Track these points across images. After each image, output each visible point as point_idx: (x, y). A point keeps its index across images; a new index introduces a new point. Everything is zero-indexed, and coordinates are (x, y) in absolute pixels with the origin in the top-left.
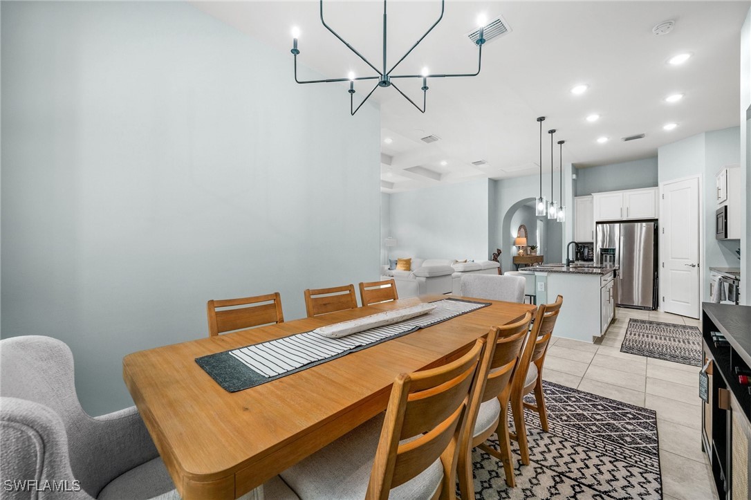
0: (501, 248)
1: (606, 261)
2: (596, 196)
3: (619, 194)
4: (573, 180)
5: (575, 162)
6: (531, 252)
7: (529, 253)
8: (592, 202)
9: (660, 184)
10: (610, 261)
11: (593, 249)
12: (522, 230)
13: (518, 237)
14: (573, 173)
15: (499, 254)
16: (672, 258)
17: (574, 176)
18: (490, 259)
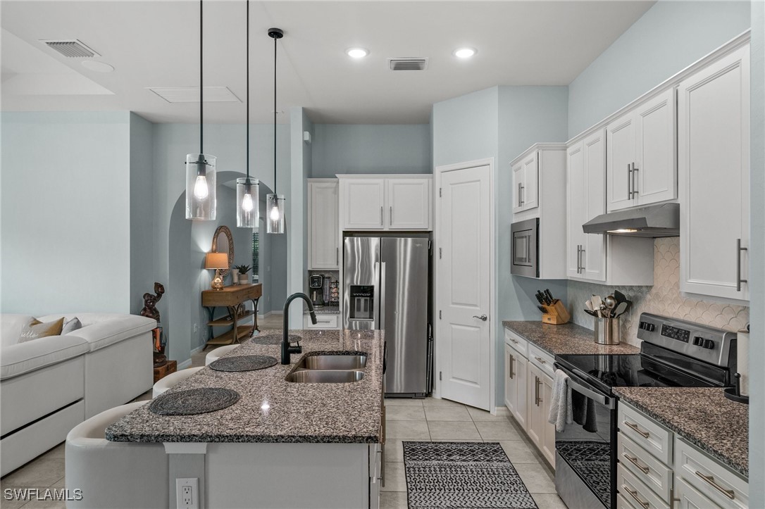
0: (166, 281)
1: (359, 309)
2: (344, 180)
3: (377, 181)
4: (305, 142)
5: (309, 105)
6: (239, 279)
7: (236, 280)
8: (336, 191)
9: (437, 169)
10: (365, 310)
11: (337, 282)
12: (223, 235)
13: (213, 251)
14: (305, 129)
15: (160, 294)
16: (453, 303)
17: (307, 136)
18: (132, 312)
